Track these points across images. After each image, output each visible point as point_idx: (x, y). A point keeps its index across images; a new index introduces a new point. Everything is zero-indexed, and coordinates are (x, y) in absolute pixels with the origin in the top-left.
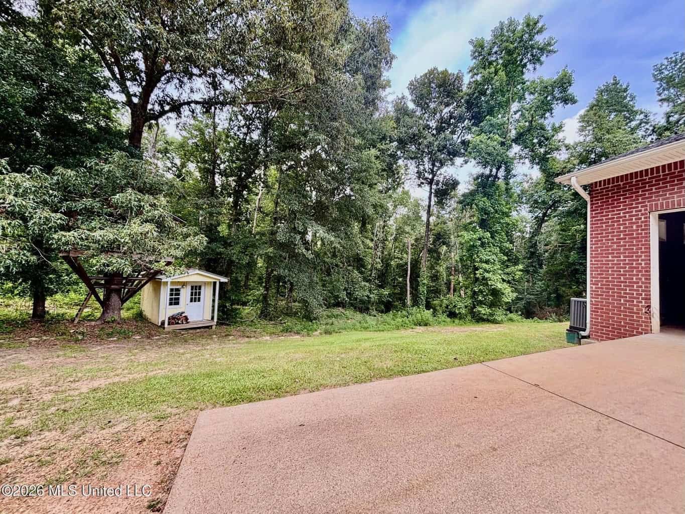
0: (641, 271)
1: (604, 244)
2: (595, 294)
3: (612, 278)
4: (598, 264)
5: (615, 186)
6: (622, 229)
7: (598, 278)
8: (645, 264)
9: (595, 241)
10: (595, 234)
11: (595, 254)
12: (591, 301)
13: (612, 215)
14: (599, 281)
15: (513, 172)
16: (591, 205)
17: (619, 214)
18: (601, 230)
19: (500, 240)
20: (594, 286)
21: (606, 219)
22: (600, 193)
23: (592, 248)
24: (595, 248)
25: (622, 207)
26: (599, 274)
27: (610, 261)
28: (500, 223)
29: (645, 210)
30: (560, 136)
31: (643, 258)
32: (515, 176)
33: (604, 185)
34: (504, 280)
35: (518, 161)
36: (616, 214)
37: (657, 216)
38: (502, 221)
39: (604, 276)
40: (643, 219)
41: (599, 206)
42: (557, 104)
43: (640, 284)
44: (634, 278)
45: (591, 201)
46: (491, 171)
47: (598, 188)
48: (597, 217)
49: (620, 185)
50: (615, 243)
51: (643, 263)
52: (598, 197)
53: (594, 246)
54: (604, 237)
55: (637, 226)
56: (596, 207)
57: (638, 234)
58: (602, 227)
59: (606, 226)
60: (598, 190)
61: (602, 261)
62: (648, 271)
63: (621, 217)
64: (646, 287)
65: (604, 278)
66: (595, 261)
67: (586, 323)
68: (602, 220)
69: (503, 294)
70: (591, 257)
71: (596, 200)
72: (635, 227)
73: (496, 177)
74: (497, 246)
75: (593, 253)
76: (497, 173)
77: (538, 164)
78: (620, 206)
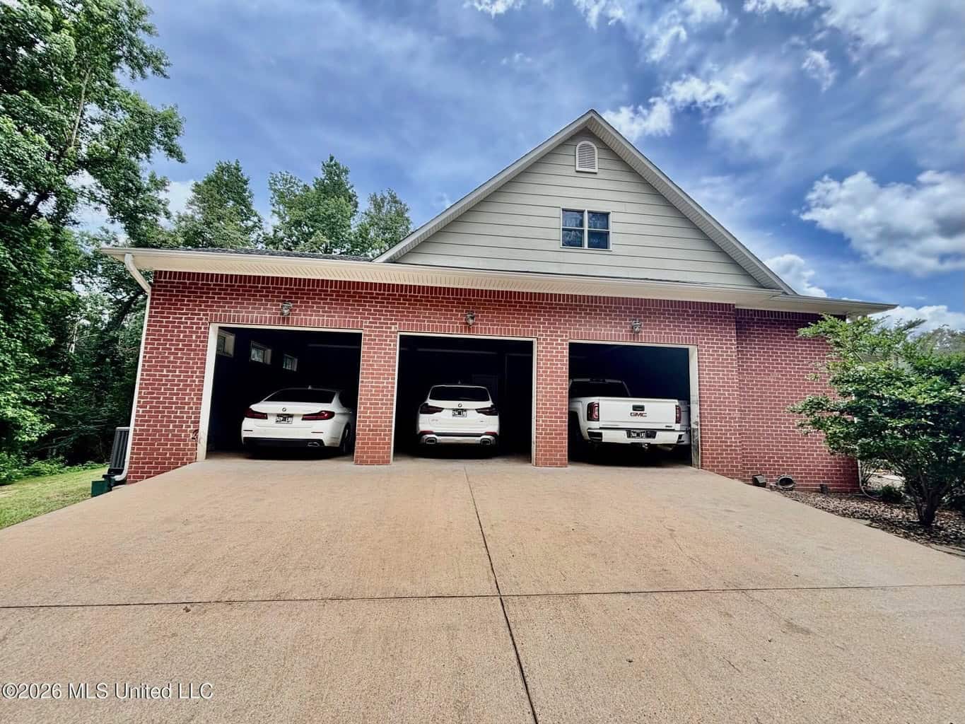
0: (194, 390)
1: (160, 353)
2: (142, 420)
3: (164, 398)
4: (149, 380)
5: (181, 283)
6: (181, 338)
7: (147, 398)
8: (199, 381)
9: (151, 349)
10: (151, 339)
11: (148, 366)
12: (135, 430)
13: (174, 318)
14: (148, 403)
15: (72, 215)
16: (152, 299)
17: (181, 318)
18: (159, 335)
19: (25, 328)
20: (141, 410)
21: (166, 322)
22: (164, 286)
23: (145, 357)
24: (149, 357)
25: (184, 311)
26: (149, 393)
27: (164, 376)
28: (32, 296)
29: (207, 319)
30: (162, 195)
31: (198, 374)
32: (75, 223)
33: (170, 278)
34: (25, 402)
35: (86, 200)
36: (177, 318)
37: (217, 328)
38: (36, 293)
39: (155, 395)
40: (203, 330)
41: (161, 304)
42: (158, 148)
43: (191, 405)
44: (187, 397)
45: (153, 294)
46: (24, 195)
47: (162, 280)
48: (157, 317)
49: (186, 283)
50: (173, 353)
51: (197, 380)
52: (160, 291)
53: (148, 355)
54: (162, 344)
55: (197, 337)
56: (157, 304)
57: (196, 346)
58: (161, 331)
59: (165, 331)
60: (162, 282)
61: (155, 375)
62: (200, 388)
63: (182, 323)
64: (197, 408)
65: (154, 398)
66: (147, 375)
67: (124, 462)
68: (162, 322)
69: (19, 427)
70: (143, 370)
71: (158, 295)
72: (194, 338)
73: (34, 209)
74: (18, 337)
75: (146, 364)
76: (36, 203)
77: (122, 220)
78: (183, 309)
